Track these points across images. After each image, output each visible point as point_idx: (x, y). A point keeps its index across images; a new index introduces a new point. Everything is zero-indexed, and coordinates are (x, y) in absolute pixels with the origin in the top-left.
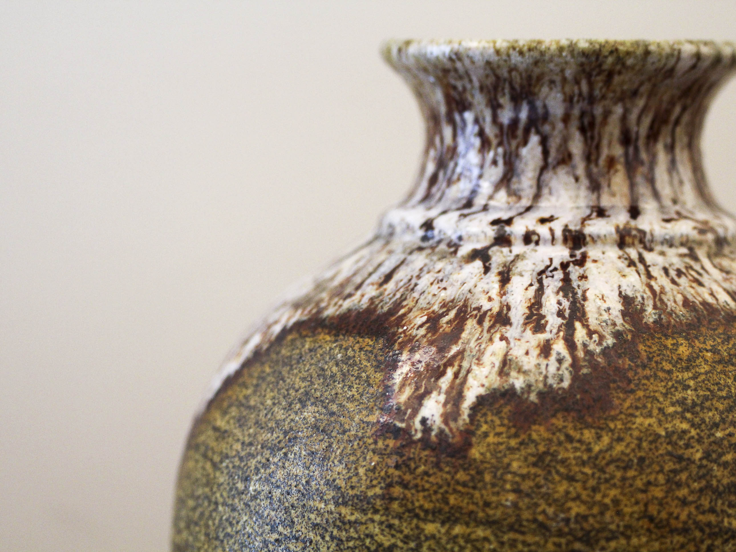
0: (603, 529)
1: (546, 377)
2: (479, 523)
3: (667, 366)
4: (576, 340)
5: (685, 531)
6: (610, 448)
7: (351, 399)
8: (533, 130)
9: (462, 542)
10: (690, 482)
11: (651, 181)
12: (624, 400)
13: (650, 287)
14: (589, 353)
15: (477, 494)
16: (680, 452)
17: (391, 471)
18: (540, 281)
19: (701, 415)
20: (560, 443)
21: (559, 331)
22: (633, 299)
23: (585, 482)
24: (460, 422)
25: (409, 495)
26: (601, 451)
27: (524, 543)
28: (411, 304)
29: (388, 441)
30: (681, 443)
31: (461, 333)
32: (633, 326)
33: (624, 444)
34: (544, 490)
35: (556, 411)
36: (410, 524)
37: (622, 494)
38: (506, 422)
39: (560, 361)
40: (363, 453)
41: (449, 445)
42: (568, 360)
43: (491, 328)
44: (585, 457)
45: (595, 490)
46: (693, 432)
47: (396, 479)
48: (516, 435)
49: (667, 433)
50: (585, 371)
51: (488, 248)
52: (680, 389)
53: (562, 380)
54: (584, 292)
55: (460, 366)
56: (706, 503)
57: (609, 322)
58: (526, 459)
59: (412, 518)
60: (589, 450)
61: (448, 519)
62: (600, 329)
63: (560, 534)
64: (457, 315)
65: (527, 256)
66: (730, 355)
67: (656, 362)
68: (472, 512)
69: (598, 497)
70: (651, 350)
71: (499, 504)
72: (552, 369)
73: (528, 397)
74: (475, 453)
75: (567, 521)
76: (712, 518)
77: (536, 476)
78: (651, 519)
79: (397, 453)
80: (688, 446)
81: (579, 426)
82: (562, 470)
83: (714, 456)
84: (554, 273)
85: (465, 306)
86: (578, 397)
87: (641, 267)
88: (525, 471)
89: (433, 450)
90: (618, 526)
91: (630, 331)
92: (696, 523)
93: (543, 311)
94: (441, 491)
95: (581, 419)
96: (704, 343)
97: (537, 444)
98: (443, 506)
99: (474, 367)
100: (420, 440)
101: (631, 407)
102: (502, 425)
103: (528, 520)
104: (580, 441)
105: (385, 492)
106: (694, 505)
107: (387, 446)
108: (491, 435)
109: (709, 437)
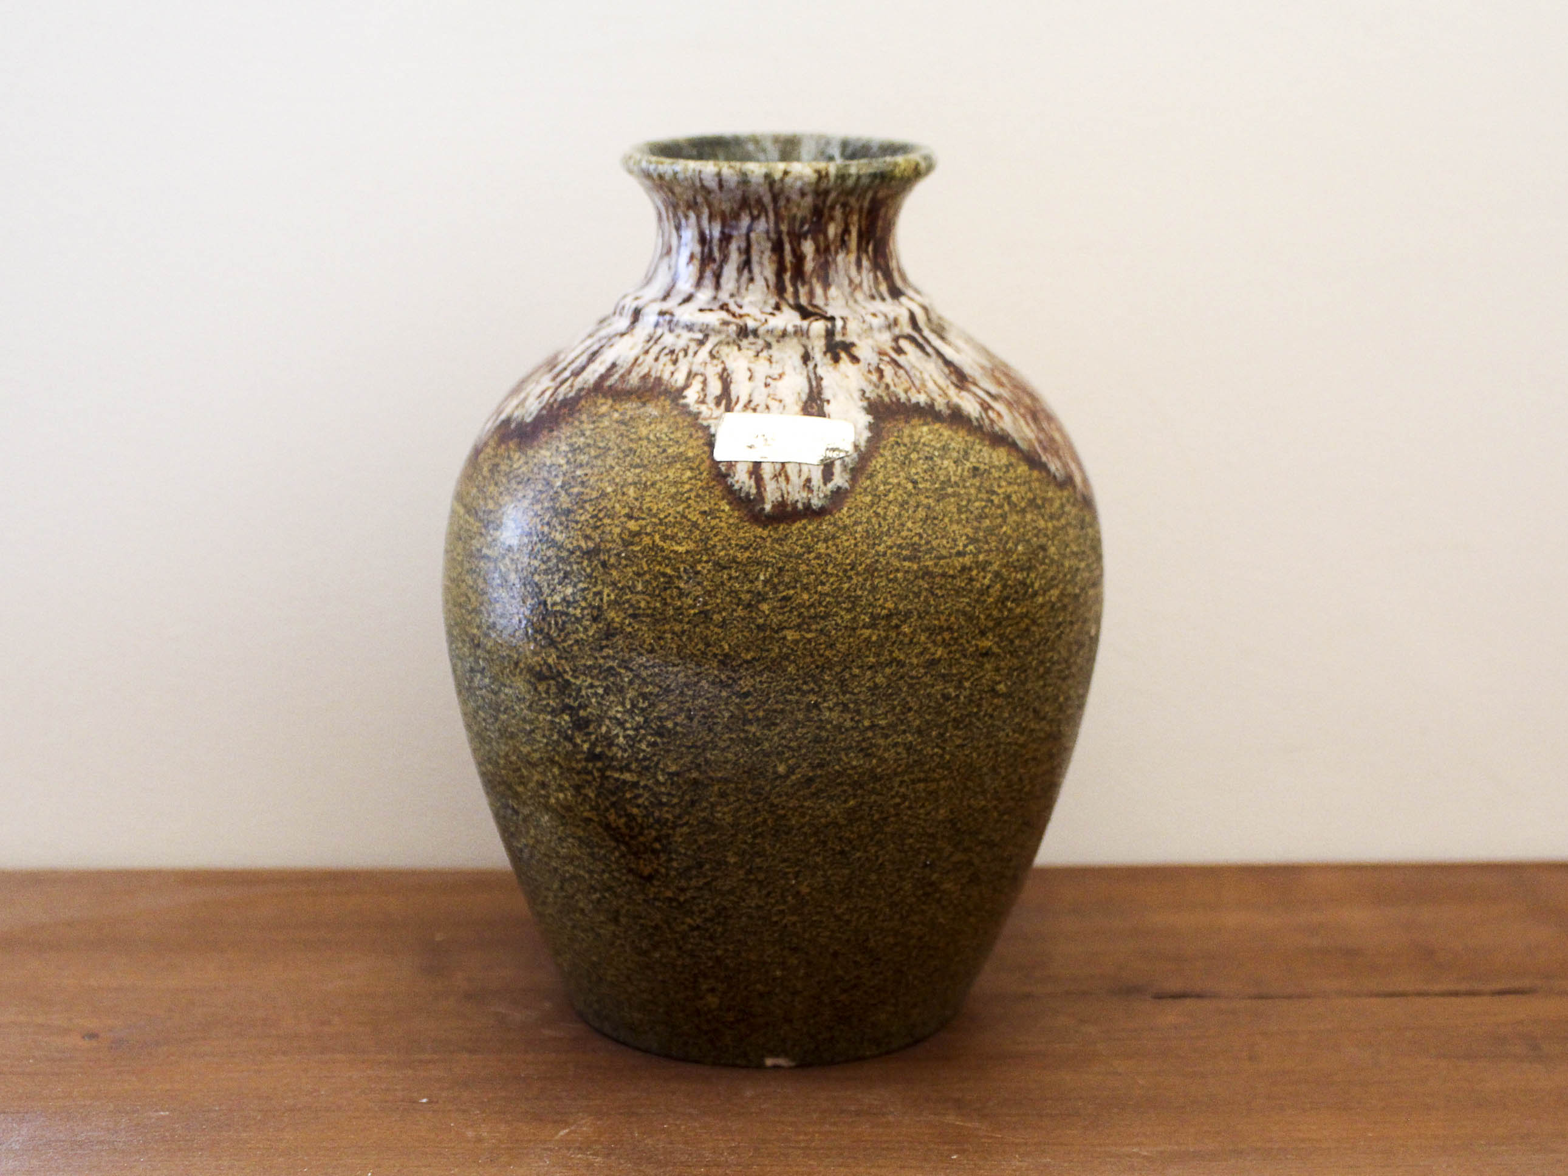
3: (584, 418)
4: (559, 390)
12: (544, 436)
13: (637, 359)
14: (557, 401)
19: (577, 457)
22: (617, 366)
30: (554, 473)
32: (595, 386)
39: (540, 404)
54: (600, 357)
81: (517, 448)
86: (530, 429)
87: (652, 342)
91: (590, 389)
95: (520, 443)
101: (544, 442)
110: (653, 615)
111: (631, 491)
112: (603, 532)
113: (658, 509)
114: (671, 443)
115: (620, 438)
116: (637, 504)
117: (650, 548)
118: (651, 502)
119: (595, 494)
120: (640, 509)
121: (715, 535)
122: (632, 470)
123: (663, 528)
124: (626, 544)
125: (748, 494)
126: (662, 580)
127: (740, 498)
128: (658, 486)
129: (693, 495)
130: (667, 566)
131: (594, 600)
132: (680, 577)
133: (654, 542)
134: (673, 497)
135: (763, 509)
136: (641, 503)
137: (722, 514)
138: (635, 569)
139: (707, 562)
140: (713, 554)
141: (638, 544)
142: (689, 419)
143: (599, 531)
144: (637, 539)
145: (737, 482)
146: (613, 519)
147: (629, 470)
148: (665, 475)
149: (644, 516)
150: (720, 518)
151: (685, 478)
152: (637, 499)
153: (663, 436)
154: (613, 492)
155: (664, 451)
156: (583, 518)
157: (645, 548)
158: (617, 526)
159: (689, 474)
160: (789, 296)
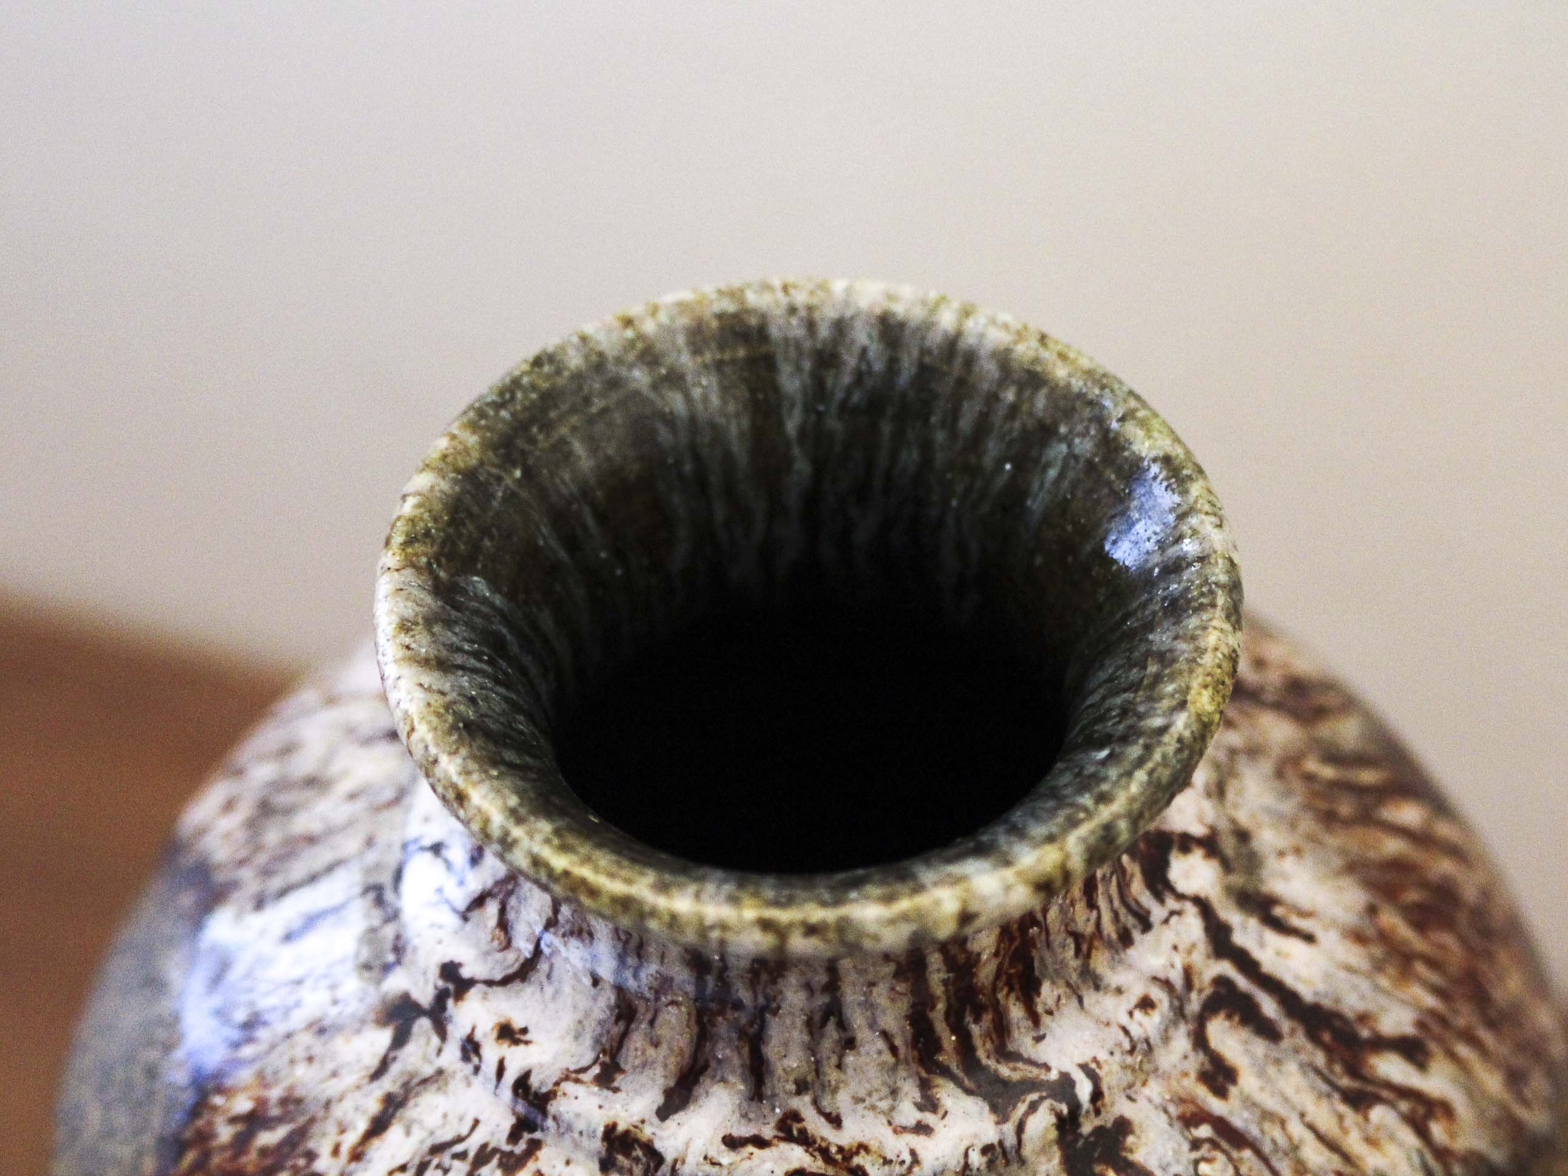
18: (422, 1168)
51: (417, 1010)
65: (449, 1084)
84: (455, 1163)
85: (304, 1131)
160: (948, 1057)
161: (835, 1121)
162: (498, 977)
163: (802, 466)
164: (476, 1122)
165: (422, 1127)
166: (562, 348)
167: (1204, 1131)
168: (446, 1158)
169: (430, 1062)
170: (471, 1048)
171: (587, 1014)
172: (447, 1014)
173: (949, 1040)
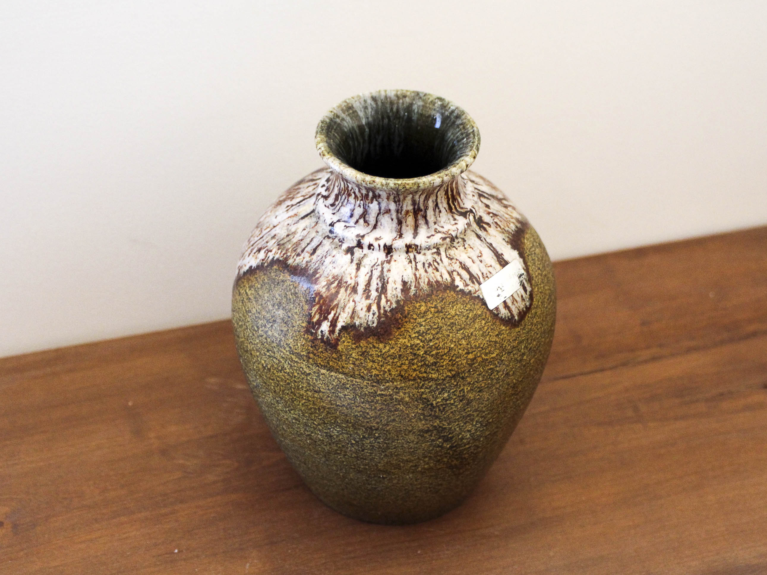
0: (384, 379)
1: (368, 321)
2: (340, 373)
3: (415, 316)
4: (381, 304)
5: (414, 380)
6: (389, 351)
7: (296, 313)
8: (375, 199)
9: (334, 378)
10: (418, 363)
11: (425, 217)
12: (396, 332)
13: (415, 275)
14: (385, 311)
15: (340, 363)
16: (415, 352)
17: (310, 348)
18: (372, 271)
19: (425, 337)
20: (370, 348)
21: (375, 299)
22: (407, 283)
23: (378, 363)
24: (335, 336)
25: (316, 358)
26: (385, 352)
27: (356, 381)
28: (321, 273)
29: (309, 336)
30: (416, 349)
31: (338, 295)
32: (405, 297)
33: (394, 349)
34: (363, 365)
35: (370, 336)
36: (316, 368)
37: (392, 368)
38: (351, 338)
39: (374, 314)
40: (300, 338)
41: (331, 343)
42: (377, 314)
43: (350, 294)
44: (379, 354)
45: (382, 366)
46: (421, 344)
47: (311, 351)
48: (355, 344)
49: (411, 345)
50: (382, 319)
51: (354, 247)
52: (418, 326)
53: (373, 323)
54: (388, 279)
55: (336, 311)
56: (423, 370)
57: (395, 295)
58: (358, 353)
59: (316, 367)
60: (381, 351)
61: (329, 370)
62: (391, 299)
63: (369, 380)
64: (338, 284)
65: (369, 255)
66: (442, 308)
67: (411, 315)
68: (337, 369)
69: (383, 369)
70: (410, 309)
71: (347, 368)
72: (370, 318)
73: (360, 329)
74: (339, 348)
75: (371, 376)
76: (425, 375)
77: (361, 359)
78: (402, 376)
79: (312, 342)
80: (418, 349)
81: (378, 342)
82: (370, 358)
83: (428, 352)
84: (378, 267)
85: (341, 280)
86: (379, 330)
87: (413, 263)
88: (357, 357)
89: (325, 344)
90: (390, 379)
91: (403, 300)
92: (418, 377)
93: (371, 288)
94: (327, 359)
95: (379, 339)
96: (432, 304)
97: (362, 348)
98: (327, 365)
99: (342, 313)
100: (320, 339)
101: (398, 335)
102: (350, 339)
103: (357, 375)
104: (378, 348)
105: (307, 355)
106: (418, 371)
107: (308, 338)
108: (346, 342)
109: (427, 345)
110: (488, 387)
111: (464, 342)
112: (458, 365)
113: (479, 344)
114: (468, 312)
115: (443, 320)
116: (469, 346)
117: (482, 362)
118: (474, 342)
119: (446, 351)
120: (471, 348)
121: (504, 342)
122: (459, 332)
123: (484, 351)
124: (471, 365)
125: (508, 317)
126: (490, 371)
127: (506, 320)
128: (474, 334)
129: (489, 330)
130: (491, 365)
131: (460, 393)
132: (496, 367)
133: (482, 358)
134: (482, 335)
135: (515, 320)
136: (471, 345)
137: (504, 331)
138: (477, 373)
139: (505, 354)
140: (506, 350)
141: (476, 363)
142: (468, 297)
143: (455, 366)
144: (475, 361)
145: (503, 315)
146: (461, 358)
147: (458, 333)
148: (474, 328)
149: (474, 350)
150: (503, 333)
151: (483, 324)
152: (468, 344)
153: (463, 310)
154: (455, 346)
155: (468, 317)
156: (445, 363)
157: (480, 363)
158: (464, 360)
159: (483, 322)
160: (454, 210)
161: (443, 227)
162: (369, 231)
163: (367, 130)
164: (378, 259)
165: (367, 265)
166: (324, 118)
167: (491, 215)
168: (375, 267)
169: (362, 254)
170: (370, 246)
171: (392, 227)
172: (362, 243)
173: (453, 207)
